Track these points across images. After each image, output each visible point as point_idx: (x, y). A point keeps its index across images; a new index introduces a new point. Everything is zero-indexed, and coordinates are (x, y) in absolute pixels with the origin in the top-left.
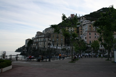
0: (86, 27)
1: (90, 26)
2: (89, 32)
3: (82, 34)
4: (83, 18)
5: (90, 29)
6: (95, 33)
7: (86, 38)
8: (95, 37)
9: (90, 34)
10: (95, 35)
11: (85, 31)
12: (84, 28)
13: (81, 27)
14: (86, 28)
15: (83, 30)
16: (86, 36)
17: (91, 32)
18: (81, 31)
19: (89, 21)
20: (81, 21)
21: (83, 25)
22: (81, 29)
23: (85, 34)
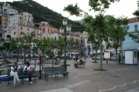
0: (15, 18)
1: (21, 18)
2: (20, 25)
3: (7, 27)
4: (7, 5)
5: (20, 21)
6: (28, 28)
7: (15, 32)
8: (28, 33)
9: (21, 29)
10: (28, 30)
11: (13, 23)
12: (11, 19)
13: (6, 17)
14: (15, 20)
15: (10, 21)
17: (23, 26)
18: (6, 23)
19: (16, 10)
20: (5, 9)
21: (9, 15)
22: (5, 20)
23: (12, 27)
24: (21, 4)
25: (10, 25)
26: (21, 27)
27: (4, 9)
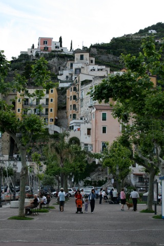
2: (101, 110)
3: (77, 117)
4: (82, 58)
7: (89, 130)
9: (104, 119)
12: (84, 93)
13: (75, 89)
15: (82, 100)
16: (89, 126)
17: (107, 110)
18: (74, 106)
19: (104, 67)
20: (77, 67)
21: (80, 83)
22: (72, 98)
23: (87, 116)
24: (133, 42)
25: (82, 109)
26: (104, 115)
27: (76, 70)
